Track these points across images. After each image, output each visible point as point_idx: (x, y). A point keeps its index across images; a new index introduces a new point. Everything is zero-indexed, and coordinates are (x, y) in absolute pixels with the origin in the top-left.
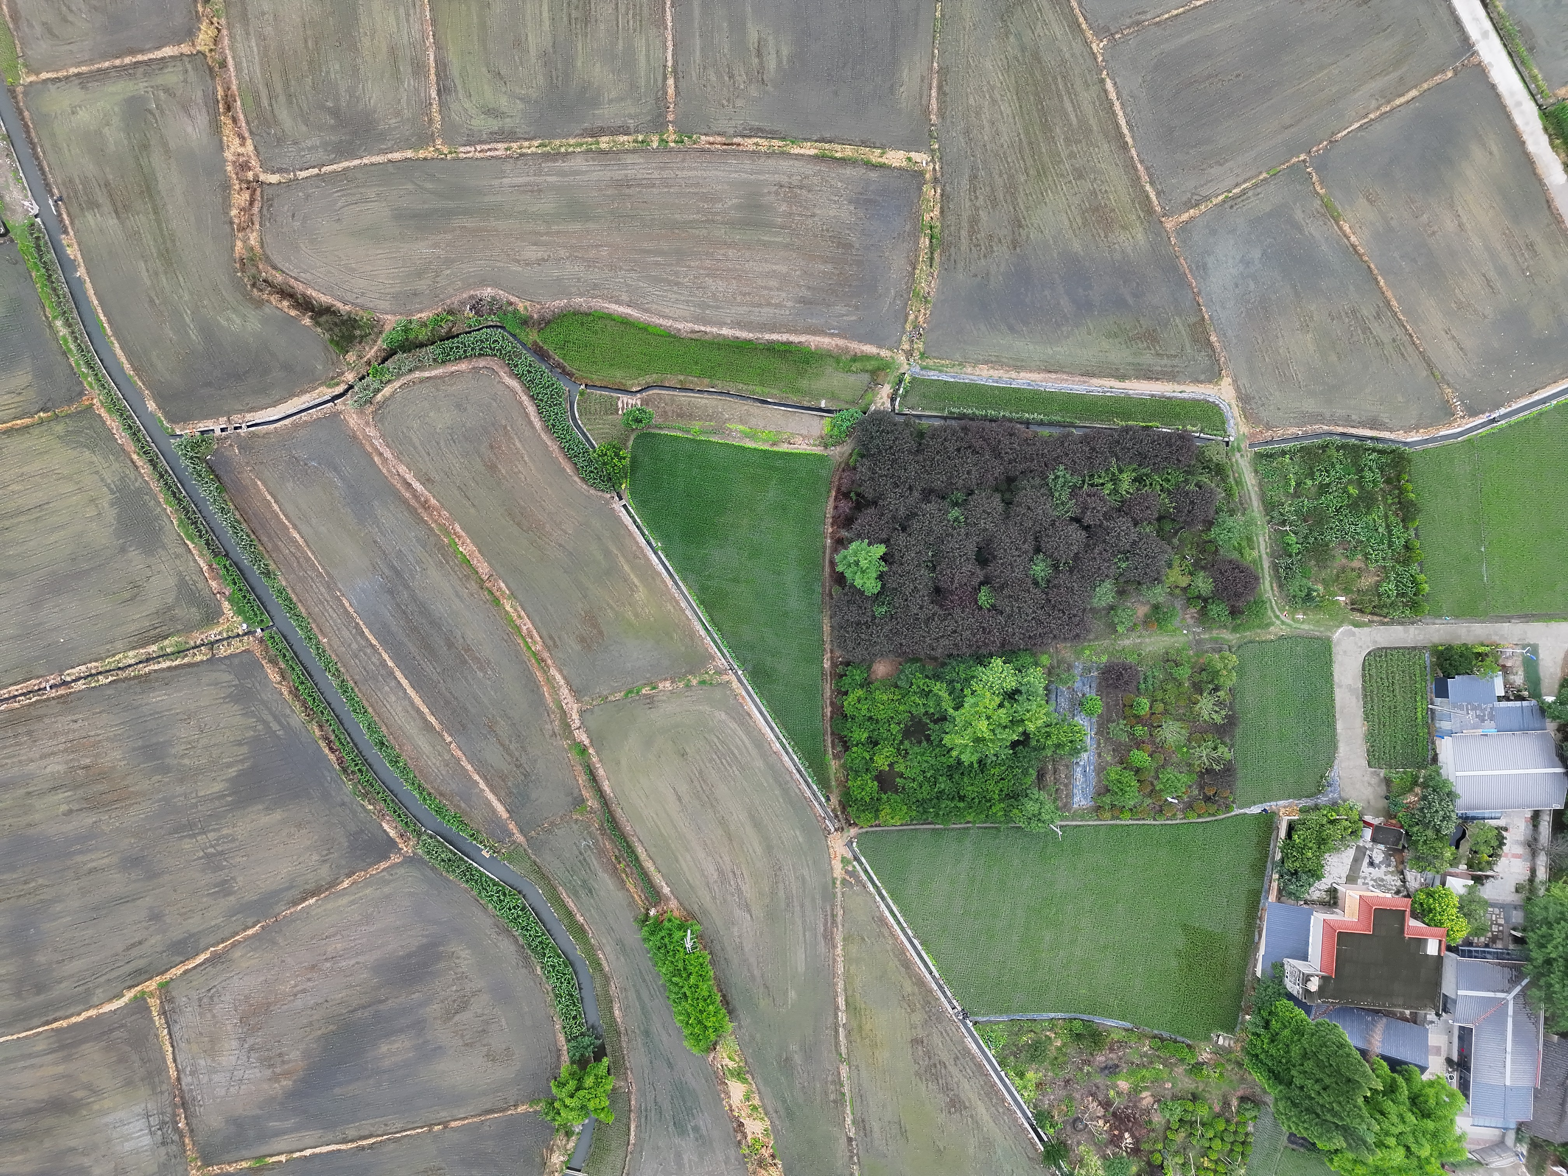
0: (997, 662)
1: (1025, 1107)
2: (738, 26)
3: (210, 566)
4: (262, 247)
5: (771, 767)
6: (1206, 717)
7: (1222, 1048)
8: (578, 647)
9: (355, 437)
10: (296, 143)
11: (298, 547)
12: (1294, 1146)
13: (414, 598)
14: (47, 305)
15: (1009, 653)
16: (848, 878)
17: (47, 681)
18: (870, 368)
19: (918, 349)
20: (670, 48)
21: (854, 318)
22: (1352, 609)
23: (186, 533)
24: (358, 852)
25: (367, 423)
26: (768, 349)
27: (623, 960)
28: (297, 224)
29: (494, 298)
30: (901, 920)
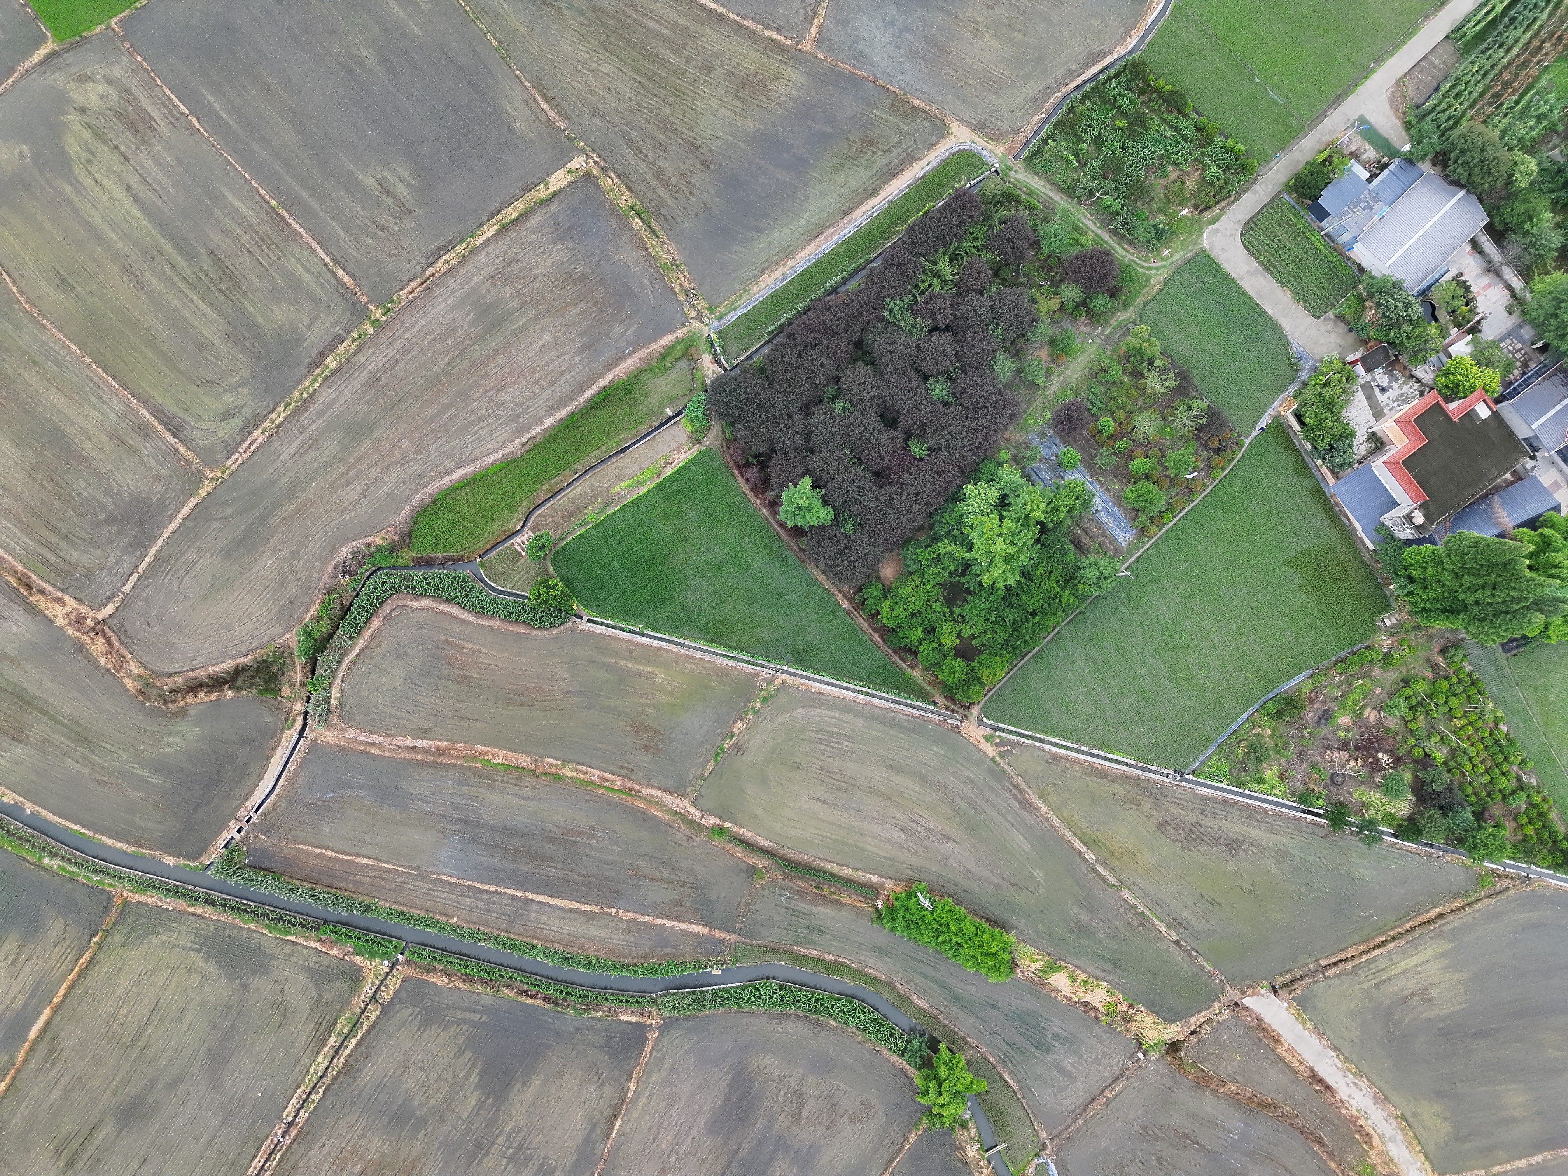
0: (969, 489)
1: (1286, 802)
2: (353, 186)
3: (320, 941)
4: (146, 668)
5: (870, 718)
6: (1162, 390)
7: (1393, 626)
8: (648, 757)
9: (342, 749)
10: (102, 569)
11: (373, 868)
12: (1513, 652)
13: (493, 829)
14: (25, 855)
15: (972, 474)
16: (1002, 749)
17: (276, 1134)
18: (679, 354)
19: (703, 307)
20: (318, 247)
21: (634, 328)
22: (1200, 212)
23: (281, 932)
24: (621, 1055)
25: (343, 730)
26: (592, 408)
27: (889, 960)
28: (157, 628)
29: (353, 553)
30: (1070, 745)
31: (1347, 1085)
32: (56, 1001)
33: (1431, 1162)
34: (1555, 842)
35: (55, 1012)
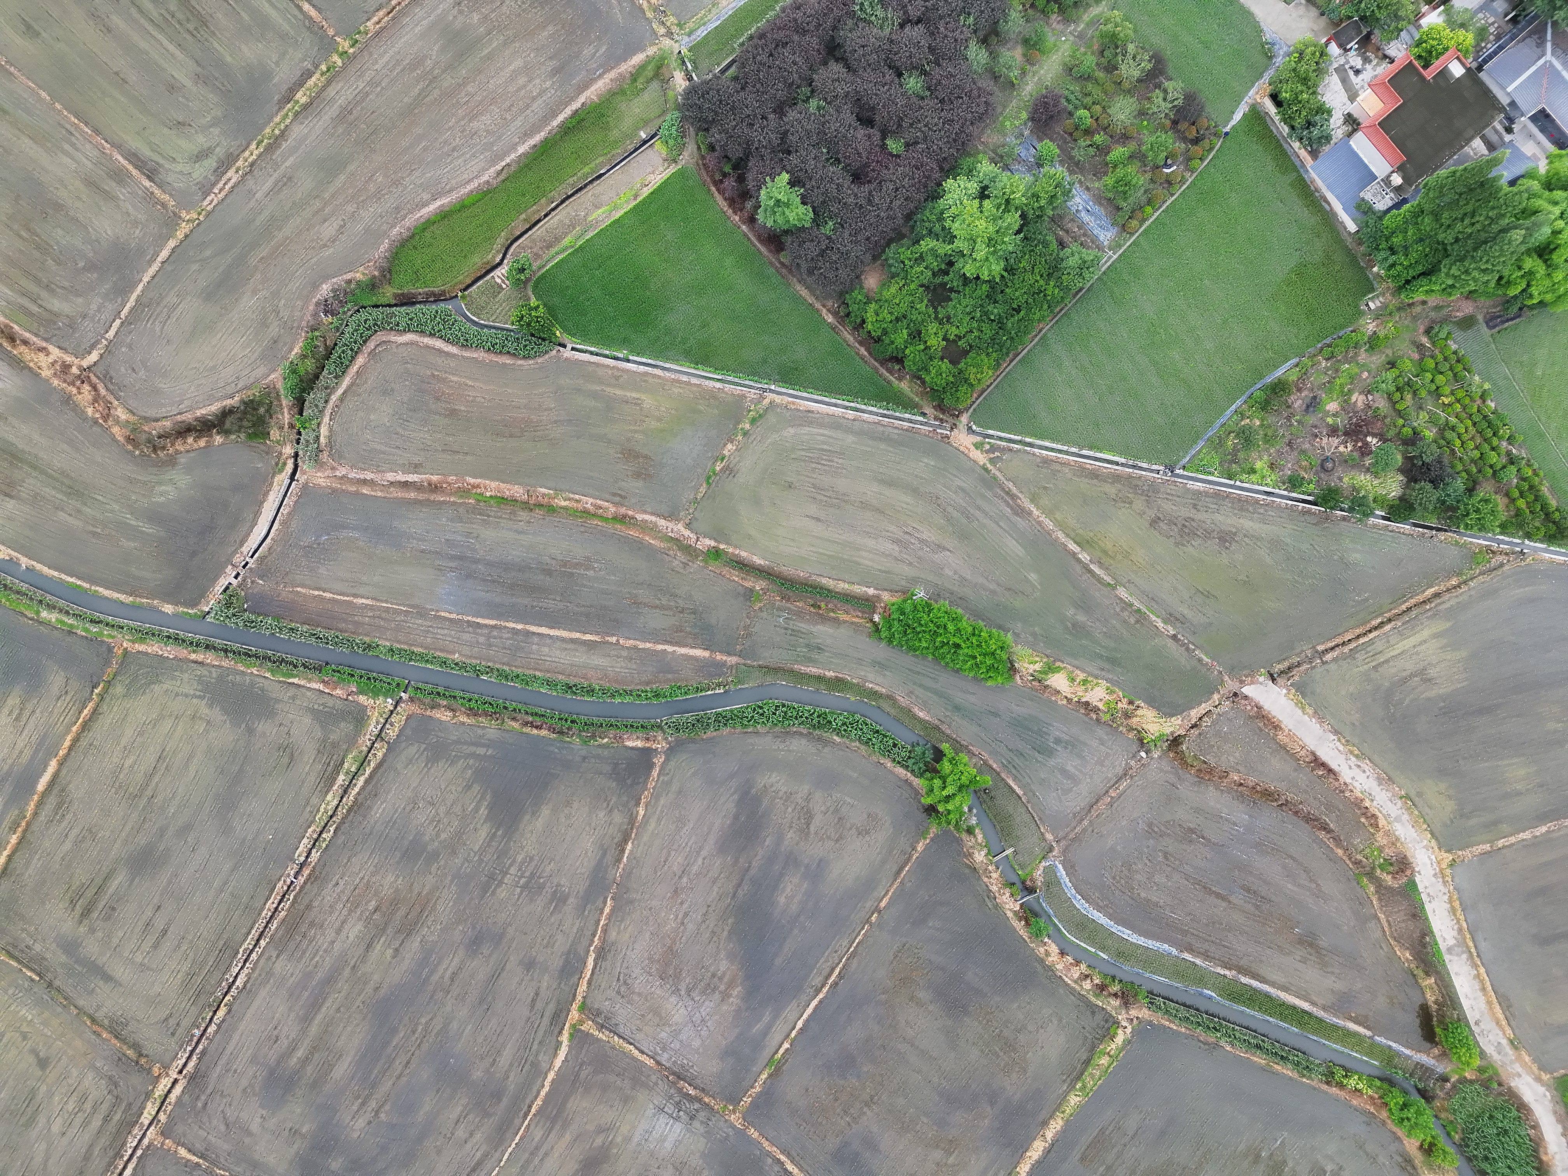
0: (949, 184)
1: (1277, 491)
3: (323, 682)
4: (134, 414)
5: (861, 433)
7: (1377, 308)
8: (640, 483)
9: (334, 491)
10: (84, 317)
11: (371, 608)
12: (1497, 329)
13: (490, 564)
14: (23, 610)
15: (951, 168)
16: (992, 456)
17: (289, 875)
18: (651, 74)
19: (672, 24)
21: (604, 49)
23: (284, 675)
24: (629, 782)
25: (333, 469)
26: (565, 134)
27: (888, 673)
28: (142, 374)
29: (334, 290)
30: (1060, 447)
31: (1350, 768)
32: (61, 753)
33: (1437, 839)
34: (1547, 515)
35: (61, 764)
